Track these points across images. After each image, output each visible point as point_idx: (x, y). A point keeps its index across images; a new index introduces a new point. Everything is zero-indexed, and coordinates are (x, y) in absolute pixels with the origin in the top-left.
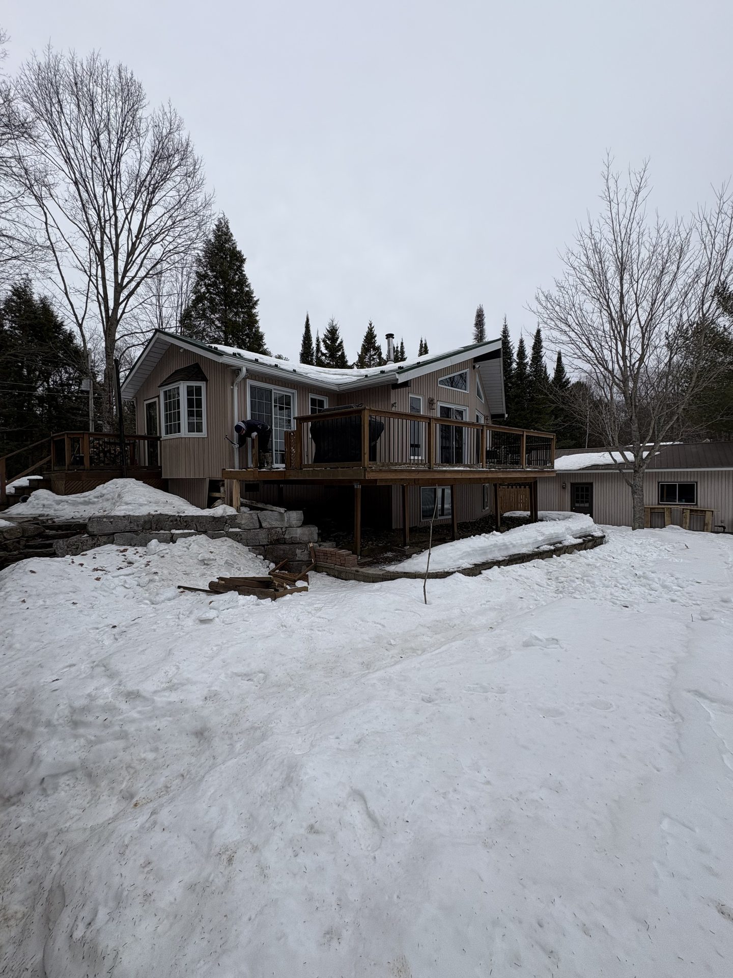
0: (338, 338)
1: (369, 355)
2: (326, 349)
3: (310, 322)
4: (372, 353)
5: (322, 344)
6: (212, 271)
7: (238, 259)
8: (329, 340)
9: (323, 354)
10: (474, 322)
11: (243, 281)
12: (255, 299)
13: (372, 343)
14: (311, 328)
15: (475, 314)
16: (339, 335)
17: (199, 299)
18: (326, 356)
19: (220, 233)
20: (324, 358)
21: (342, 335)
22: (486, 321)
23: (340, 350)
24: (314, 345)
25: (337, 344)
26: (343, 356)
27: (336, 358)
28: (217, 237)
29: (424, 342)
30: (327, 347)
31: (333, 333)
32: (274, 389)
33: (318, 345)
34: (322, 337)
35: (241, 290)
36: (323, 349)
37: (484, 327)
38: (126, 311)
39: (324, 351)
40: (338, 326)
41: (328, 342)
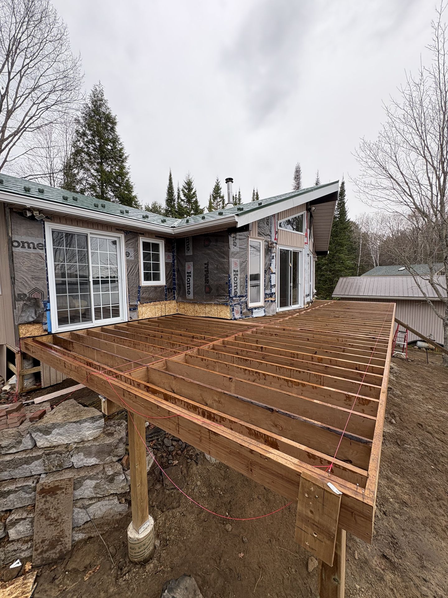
0: (192, 189)
1: (216, 202)
2: (185, 196)
3: (172, 177)
4: (219, 200)
5: (181, 193)
6: (90, 130)
7: (110, 120)
8: (186, 189)
9: (182, 200)
10: (293, 176)
11: (115, 141)
12: (126, 155)
13: (218, 193)
14: (173, 181)
15: (294, 170)
16: (194, 186)
17: (78, 152)
18: (184, 202)
19: (96, 99)
20: (182, 203)
21: (196, 186)
22: (302, 175)
23: (194, 197)
24: (176, 194)
25: (192, 193)
26: (196, 202)
27: (191, 203)
28: (94, 102)
29: (255, 192)
30: (185, 195)
31: (189, 185)
32: (91, 233)
33: (179, 193)
34: (181, 187)
35: (114, 147)
36: (183, 197)
37: (301, 180)
38: (7, 160)
39: (183, 198)
40: (193, 179)
41: (185, 191)
